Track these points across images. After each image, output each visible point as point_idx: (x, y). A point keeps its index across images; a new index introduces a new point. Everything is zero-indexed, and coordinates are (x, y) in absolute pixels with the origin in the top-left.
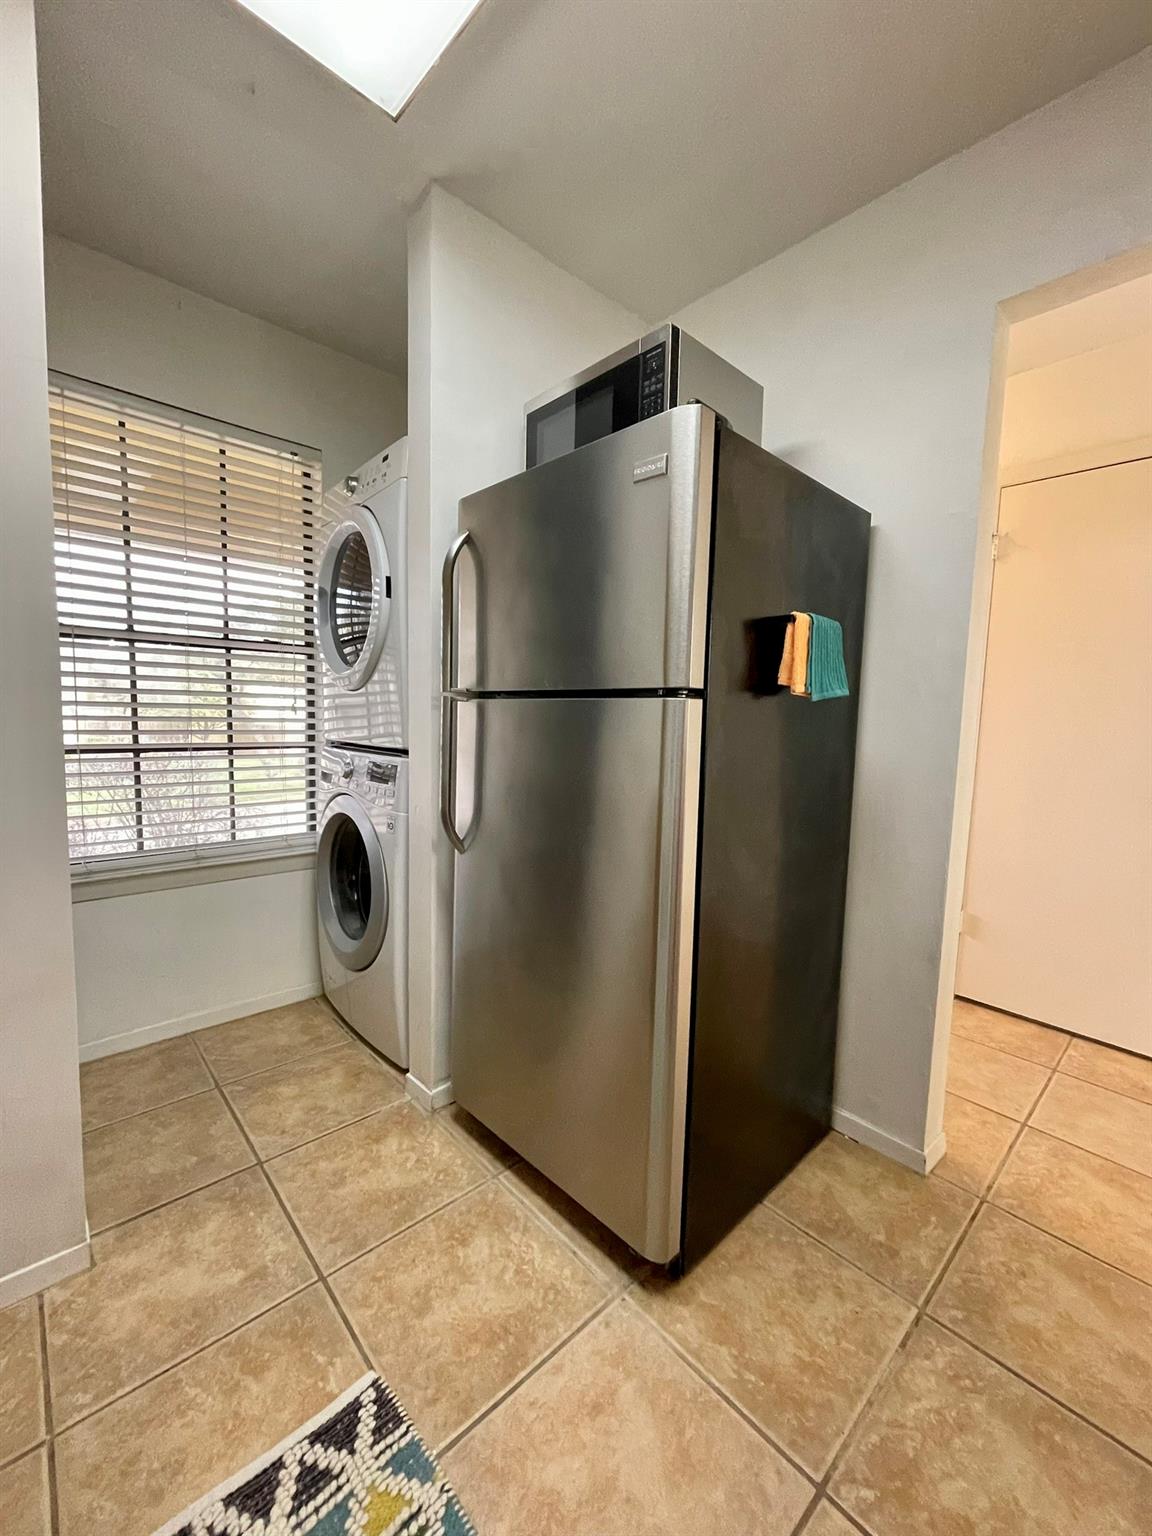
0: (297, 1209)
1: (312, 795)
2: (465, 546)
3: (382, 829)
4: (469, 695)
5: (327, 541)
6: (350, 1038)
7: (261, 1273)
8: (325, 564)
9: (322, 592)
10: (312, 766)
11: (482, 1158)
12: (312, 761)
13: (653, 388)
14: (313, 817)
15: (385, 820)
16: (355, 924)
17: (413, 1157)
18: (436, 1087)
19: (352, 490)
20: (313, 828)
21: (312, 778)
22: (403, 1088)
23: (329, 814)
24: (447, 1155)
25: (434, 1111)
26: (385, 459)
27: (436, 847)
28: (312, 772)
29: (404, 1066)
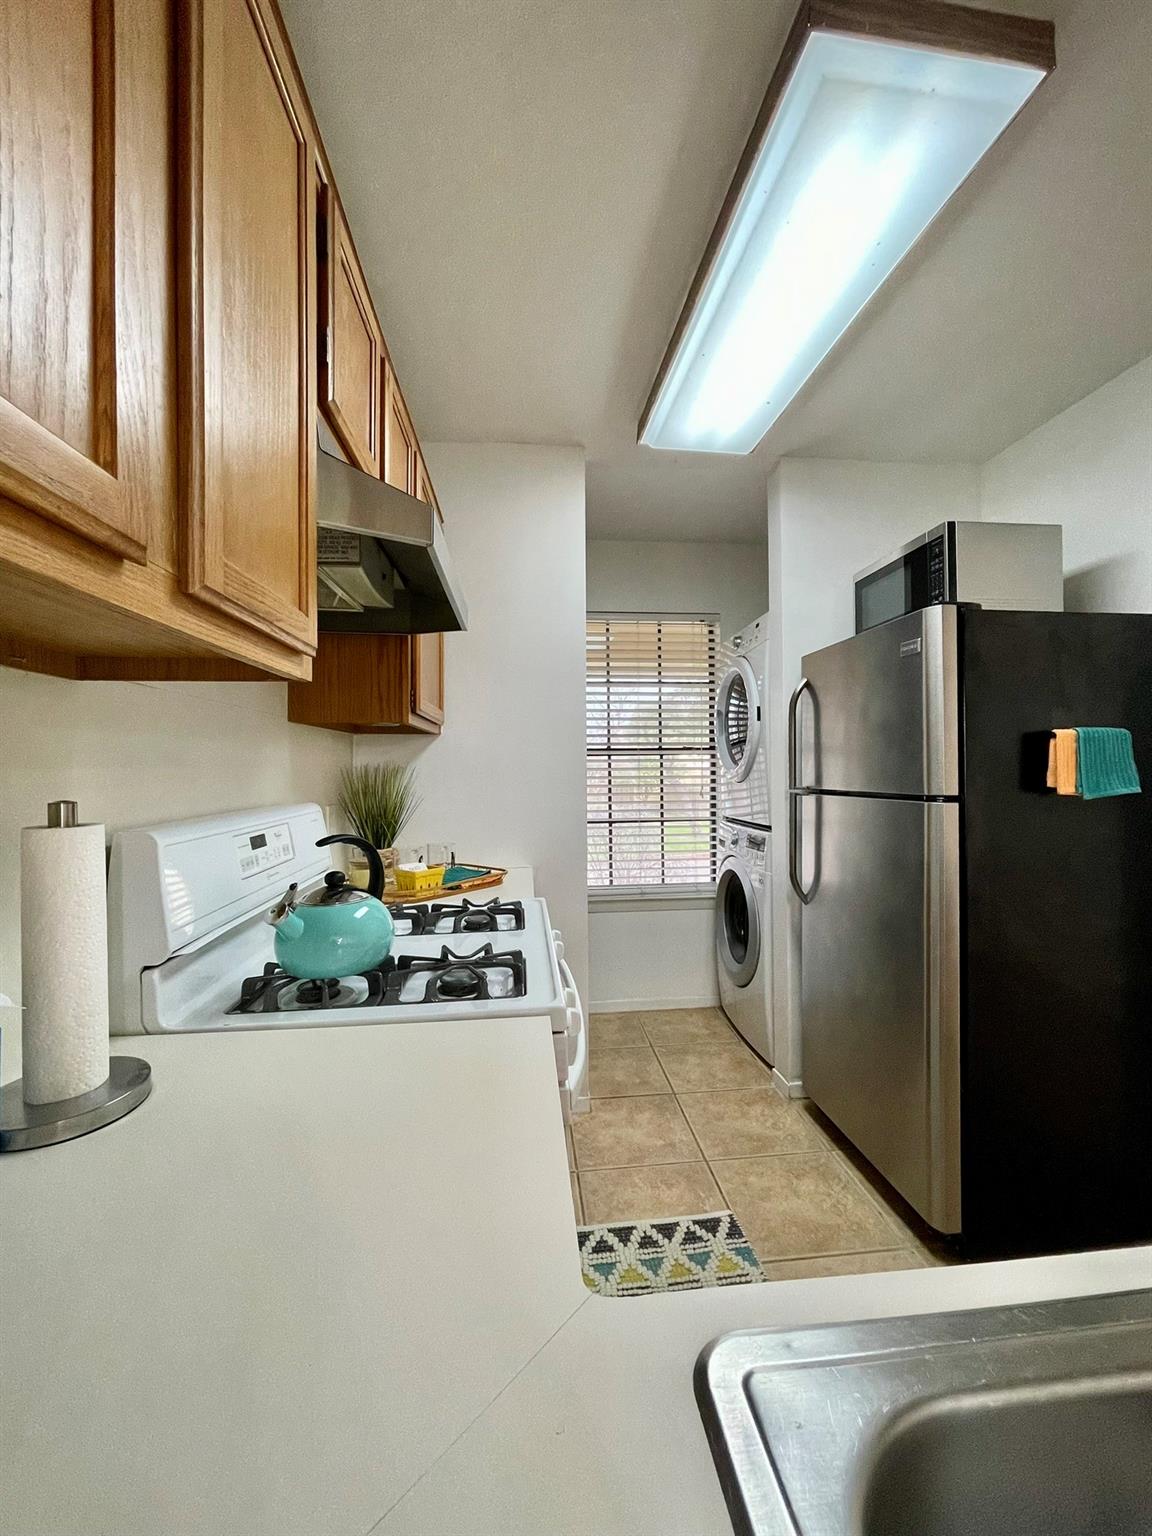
0: (694, 1123)
1: (714, 855)
2: (805, 689)
3: (756, 884)
4: (810, 791)
5: (723, 677)
6: (737, 1039)
7: (672, 1145)
8: (722, 691)
9: (719, 712)
10: (714, 834)
11: (822, 1139)
12: (714, 830)
13: (937, 566)
14: (714, 871)
15: (758, 877)
16: (740, 951)
17: (771, 1121)
18: (793, 1081)
19: (737, 645)
20: (714, 879)
21: (714, 843)
22: (771, 1078)
23: (724, 869)
24: (795, 1128)
25: (791, 1099)
26: (757, 625)
27: (790, 900)
28: (714, 838)
29: (772, 1064)
